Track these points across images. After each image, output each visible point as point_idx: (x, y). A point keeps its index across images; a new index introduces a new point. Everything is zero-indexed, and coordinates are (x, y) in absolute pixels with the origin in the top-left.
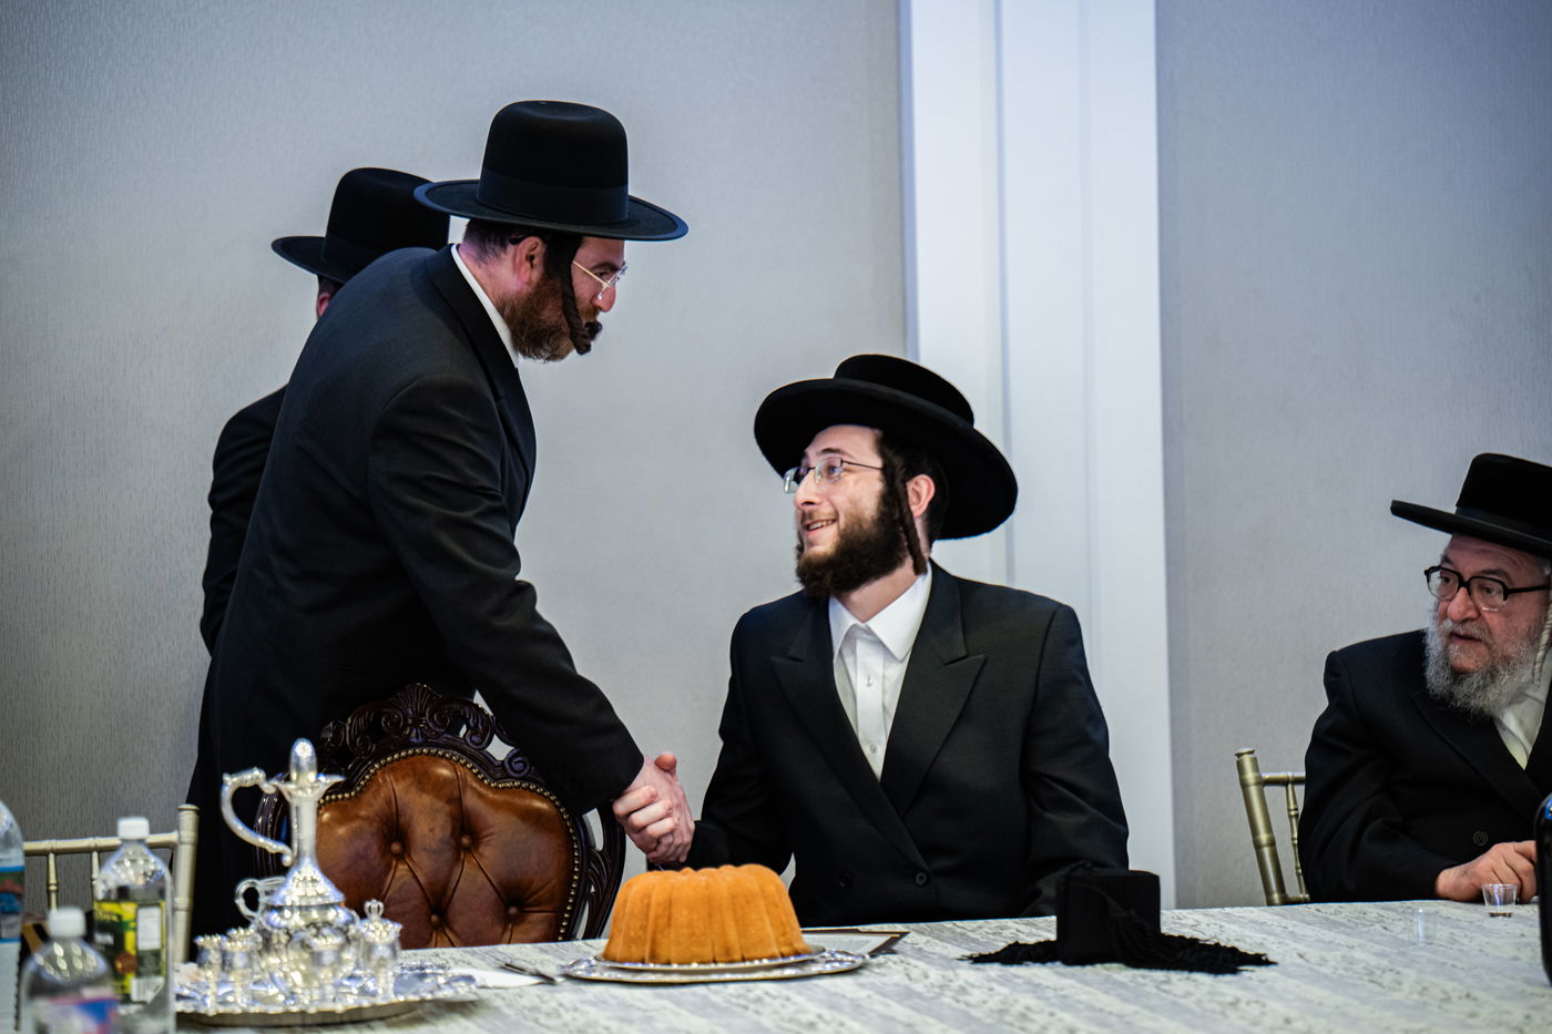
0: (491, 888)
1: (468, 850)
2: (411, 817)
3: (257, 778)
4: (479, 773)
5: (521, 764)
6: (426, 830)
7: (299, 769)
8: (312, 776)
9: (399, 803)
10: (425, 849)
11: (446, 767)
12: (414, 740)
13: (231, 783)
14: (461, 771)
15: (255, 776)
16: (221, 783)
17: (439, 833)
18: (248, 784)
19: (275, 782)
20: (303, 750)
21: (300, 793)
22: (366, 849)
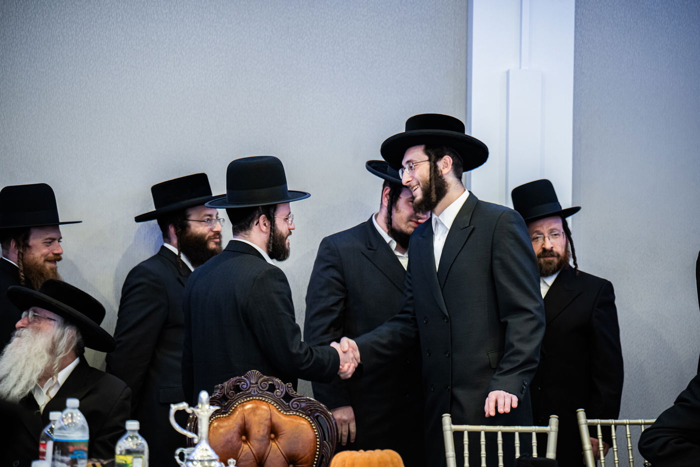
0: (283, 457)
1: (273, 440)
2: (250, 426)
3: (185, 407)
4: (279, 408)
5: (296, 405)
6: (256, 431)
7: (202, 403)
8: (207, 406)
9: (246, 419)
10: (256, 439)
11: (265, 405)
12: (253, 393)
13: (174, 408)
14: (271, 406)
15: (183, 406)
16: (169, 408)
17: (262, 433)
18: (181, 409)
19: (192, 408)
20: (204, 395)
21: (202, 413)
22: (232, 438)
